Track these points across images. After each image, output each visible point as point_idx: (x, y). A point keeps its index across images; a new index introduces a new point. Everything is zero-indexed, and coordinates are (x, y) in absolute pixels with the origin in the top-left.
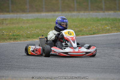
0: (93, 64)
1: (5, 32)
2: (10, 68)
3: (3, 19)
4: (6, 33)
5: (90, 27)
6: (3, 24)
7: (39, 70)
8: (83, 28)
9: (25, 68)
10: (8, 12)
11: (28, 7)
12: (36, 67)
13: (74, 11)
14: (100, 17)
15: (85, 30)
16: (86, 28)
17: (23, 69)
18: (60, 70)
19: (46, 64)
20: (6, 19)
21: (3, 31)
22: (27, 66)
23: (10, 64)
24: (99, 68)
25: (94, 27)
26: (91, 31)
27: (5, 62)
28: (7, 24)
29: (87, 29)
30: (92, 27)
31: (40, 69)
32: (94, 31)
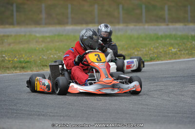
0: (150, 109)
1: (6, 56)
2: (15, 114)
3: (4, 36)
4: (8, 58)
5: (144, 50)
6: (3, 43)
7: (62, 118)
8: (134, 51)
9: (39, 115)
10: (12, 24)
11: (43, 16)
12: (57, 113)
13: (118, 23)
14: (160, 33)
15: (136, 53)
16: (138, 51)
17: (36, 117)
18: (95, 119)
19: (73, 109)
20: (8, 36)
21: (4, 56)
22: (43, 112)
23: (15, 108)
24: (159, 116)
25: (152, 48)
26: (146, 55)
27: (6, 105)
28: (9, 44)
29: (140, 53)
30: (147, 49)
31: (64, 117)
32: (151, 56)
